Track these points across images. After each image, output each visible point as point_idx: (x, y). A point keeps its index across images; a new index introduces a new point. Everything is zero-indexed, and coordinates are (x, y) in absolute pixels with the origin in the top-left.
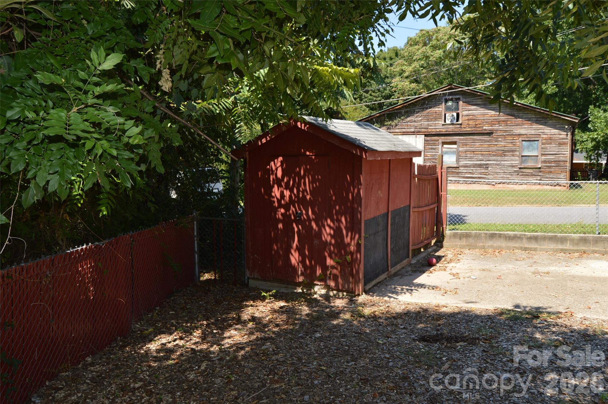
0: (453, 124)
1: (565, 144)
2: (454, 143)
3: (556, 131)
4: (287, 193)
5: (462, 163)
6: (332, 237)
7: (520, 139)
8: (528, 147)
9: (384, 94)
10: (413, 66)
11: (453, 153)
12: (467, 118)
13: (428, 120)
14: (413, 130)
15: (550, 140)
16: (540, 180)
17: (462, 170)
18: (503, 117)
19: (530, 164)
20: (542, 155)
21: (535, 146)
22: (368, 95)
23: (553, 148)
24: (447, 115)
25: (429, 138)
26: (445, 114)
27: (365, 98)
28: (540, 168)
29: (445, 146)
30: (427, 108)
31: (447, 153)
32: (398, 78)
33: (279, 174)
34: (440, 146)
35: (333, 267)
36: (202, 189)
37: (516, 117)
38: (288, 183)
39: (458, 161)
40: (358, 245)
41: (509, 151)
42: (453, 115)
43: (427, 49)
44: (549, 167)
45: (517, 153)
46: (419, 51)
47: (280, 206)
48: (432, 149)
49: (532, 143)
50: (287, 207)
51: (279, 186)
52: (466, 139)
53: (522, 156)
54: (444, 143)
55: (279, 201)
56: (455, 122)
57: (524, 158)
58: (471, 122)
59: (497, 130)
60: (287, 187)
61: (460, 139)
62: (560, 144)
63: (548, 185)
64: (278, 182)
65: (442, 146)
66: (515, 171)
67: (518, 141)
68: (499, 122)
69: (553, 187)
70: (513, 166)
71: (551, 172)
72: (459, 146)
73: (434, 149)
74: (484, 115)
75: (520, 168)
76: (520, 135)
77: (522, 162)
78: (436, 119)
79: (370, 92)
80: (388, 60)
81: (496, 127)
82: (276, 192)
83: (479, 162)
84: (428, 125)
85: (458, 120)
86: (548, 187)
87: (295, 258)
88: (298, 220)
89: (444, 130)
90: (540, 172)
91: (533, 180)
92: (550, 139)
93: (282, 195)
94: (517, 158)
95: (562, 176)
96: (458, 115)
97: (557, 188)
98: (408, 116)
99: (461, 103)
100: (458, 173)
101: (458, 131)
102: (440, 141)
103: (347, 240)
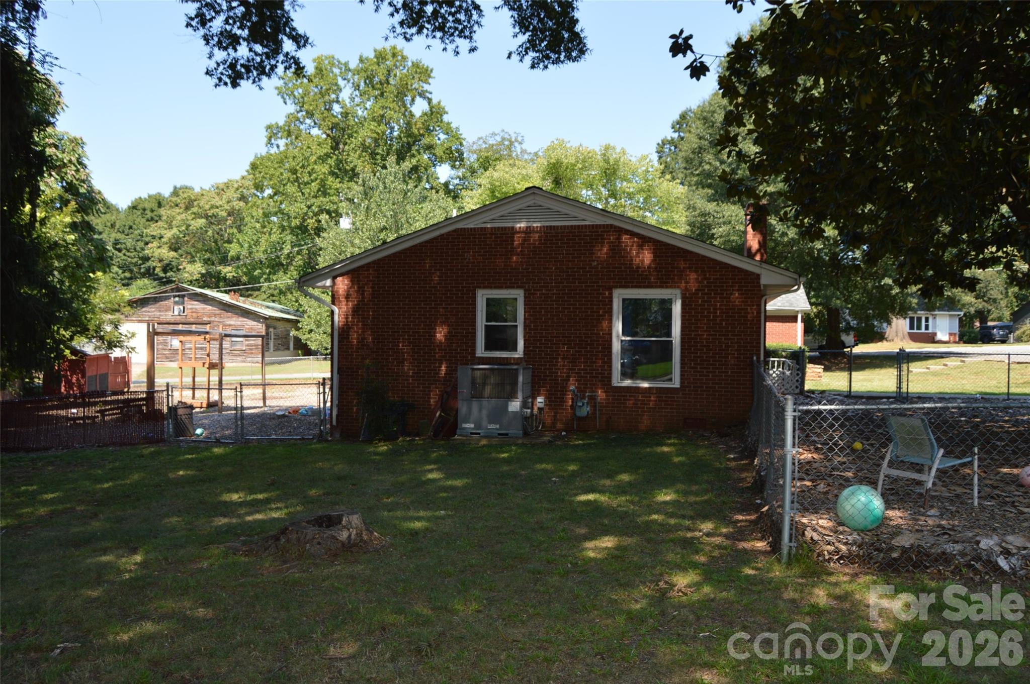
0: (179, 315)
3: (255, 323)
5: (188, 346)
9: (141, 255)
12: (190, 311)
13: (160, 311)
14: (147, 319)
16: (245, 359)
17: (187, 351)
18: (218, 312)
19: (238, 347)
22: (120, 254)
24: (175, 308)
27: (117, 257)
28: (244, 350)
32: (155, 244)
37: (228, 312)
42: (180, 308)
43: (188, 216)
44: (251, 349)
56: (182, 314)
58: (194, 315)
59: (213, 321)
63: (249, 362)
66: (227, 353)
68: (215, 315)
69: (254, 365)
70: (225, 349)
71: (252, 353)
74: (204, 309)
75: (231, 350)
76: (230, 325)
77: (231, 346)
78: (166, 311)
79: (124, 251)
80: (148, 212)
81: (213, 319)
84: (160, 315)
85: (184, 312)
86: (251, 364)
89: (173, 320)
90: (245, 353)
91: (239, 359)
92: (251, 329)
94: (229, 343)
96: (184, 308)
97: (257, 364)
98: (143, 307)
99: (186, 299)
101: (183, 320)
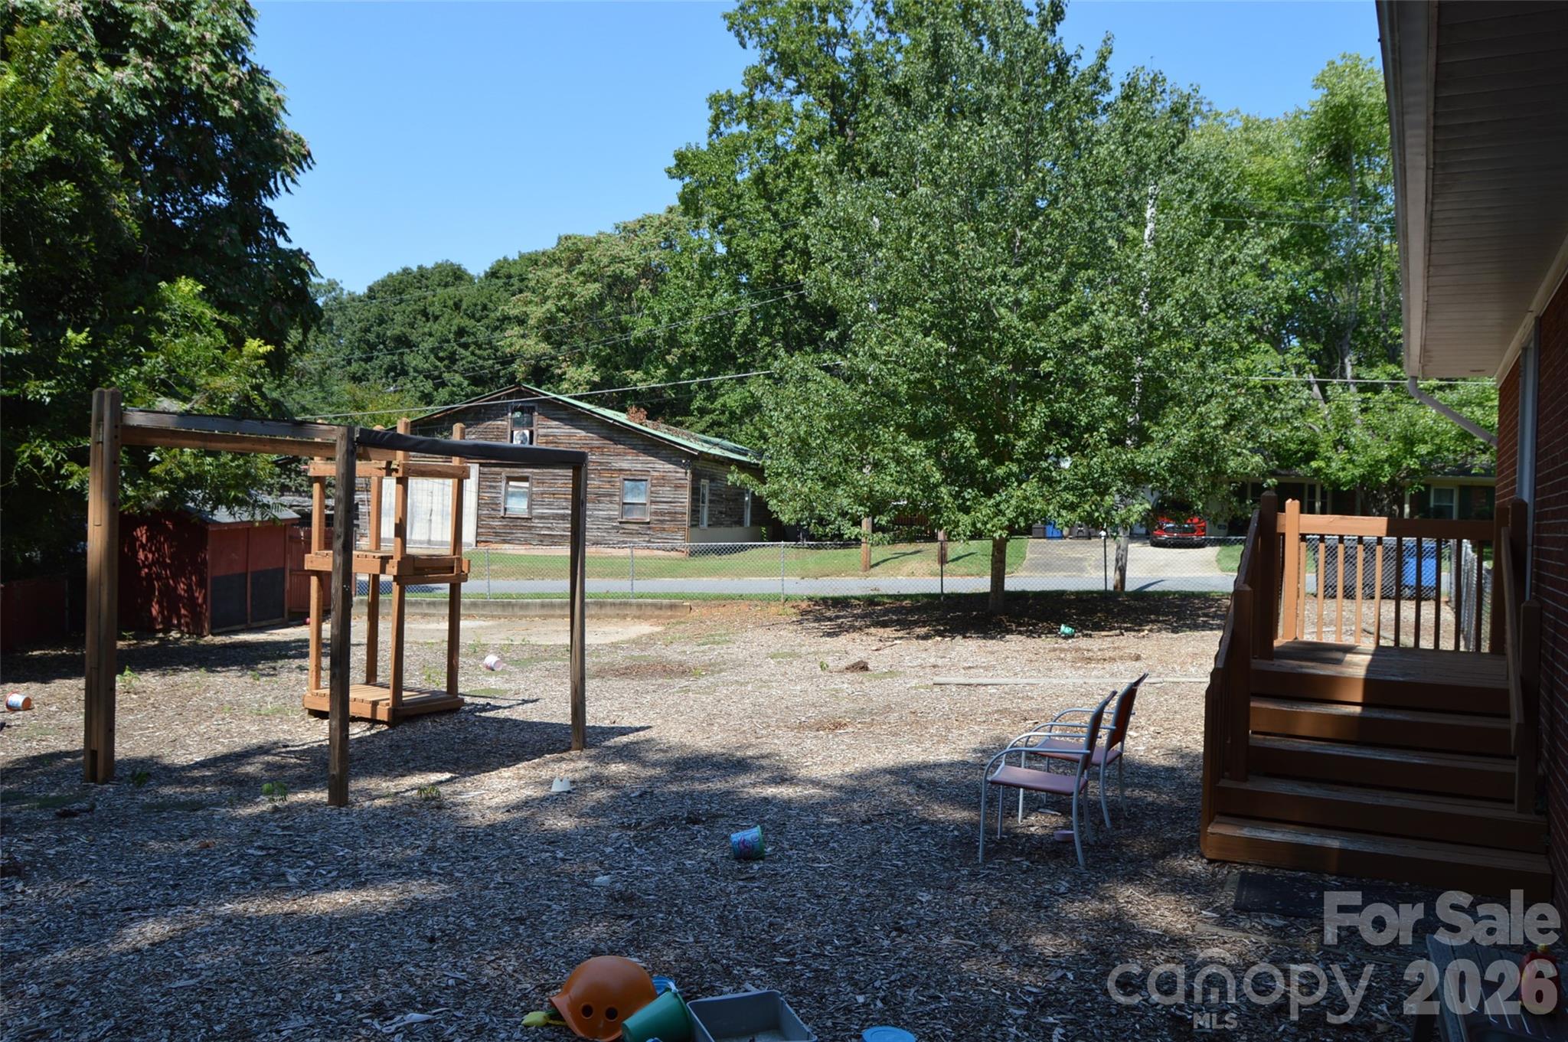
1: (683, 486)
2: (525, 479)
3: (671, 467)
4: (150, 556)
5: (537, 511)
6: (185, 591)
7: (622, 477)
8: (632, 490)
10: (546, 307)
11: (522, 495)
12: (544, 439)
13: (486, 439)
15: (663, 480)
16: (649, 541)
17: (536, 522)
18: (598, 442)
19: (636, 516)
20: (652, 502)
21: (642, 488)
23: (666, 492)
24: (515, 433)
25: (486, 470)
26: (512, 432)
28: (648, 523)
29: (511, 483)
30: (484, 421)
31: (513, 495)
32: (517, 330)
33: (144, 541)
34: (503, 484)
35: (185, 616)
36: (76, 548)
37: (616, 442)
38: (150, 549)
39: (530, 507)
40: (205, 598)
41: (605, 495)
42: (524, 434)
44: (662, 522)
45: (617, 499)
46: (558, 279)
47: (145, 566)
48: (490, 487)
49: (638, 483)
50: (149, 567)
51: (144, 550)
52: (543, 474)
53: (624, 504)
54: (510, 479)
55: (143, 562)
57: (626, 507)
60: (150, 551)
61: (534, 474)
62: (677, 487)
63: (658, 549)
64: (143, 546)
65: (507, 483)
66: (614, 527)
67: (618, 479)
68: (591, 448)
69: (667, 553)
70: (610, 519)
71: (664, 529)
72: (532, 485)
73: (494, 487)
74: (570, 435)
75: (621, 523)
76: (621, 470)
77: (623, 513)
78: (497, 439)
82: (141, 555)
83: (562, 511)
85: (531, 442)
86: (661, 553)
87: (155, 610)
88: (159, 577)
90: (649, 528)
91: (639, 541)
92: (663, 478)
93: (146, 558)
94: (617, 506)
95: (679, 535)
96: (531, 433)
97: (673, 554)
99: (535, 415)
100: (530, 528)
102: (503, 475)
103: (197, 594)
